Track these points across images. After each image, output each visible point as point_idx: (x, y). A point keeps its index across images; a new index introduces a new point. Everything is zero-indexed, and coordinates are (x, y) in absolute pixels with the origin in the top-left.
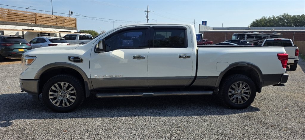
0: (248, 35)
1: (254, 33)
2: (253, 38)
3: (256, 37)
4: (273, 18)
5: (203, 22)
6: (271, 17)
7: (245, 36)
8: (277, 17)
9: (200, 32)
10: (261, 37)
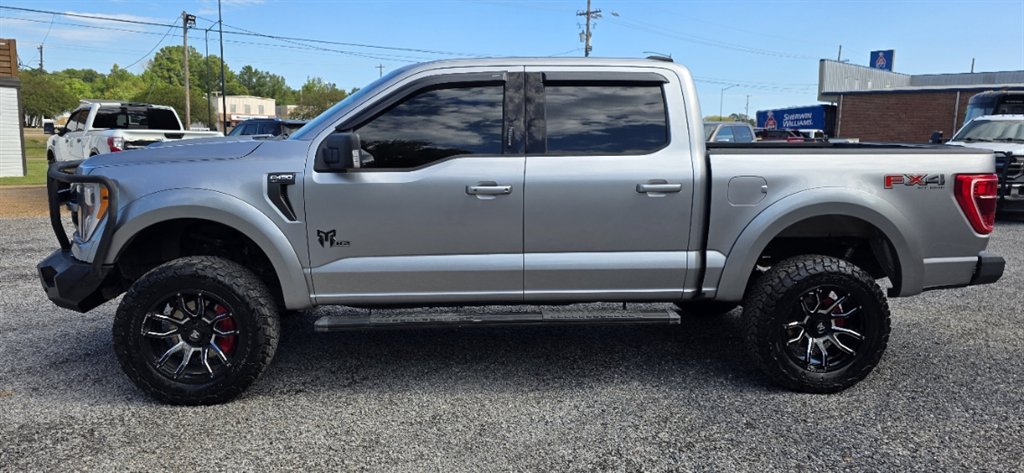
5: (875, 56)
9: (823, 95)
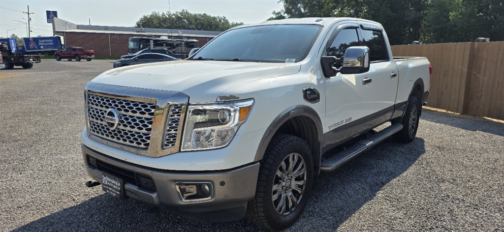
0: (155, 41)
1: (162, 38)
2: (163, 46)
3: (167, 45)
4: (169, 16)
6: (165, 14)
7: (149, 42)
8: (173, 14)
9: (55, 32)
10: (173, 44)
